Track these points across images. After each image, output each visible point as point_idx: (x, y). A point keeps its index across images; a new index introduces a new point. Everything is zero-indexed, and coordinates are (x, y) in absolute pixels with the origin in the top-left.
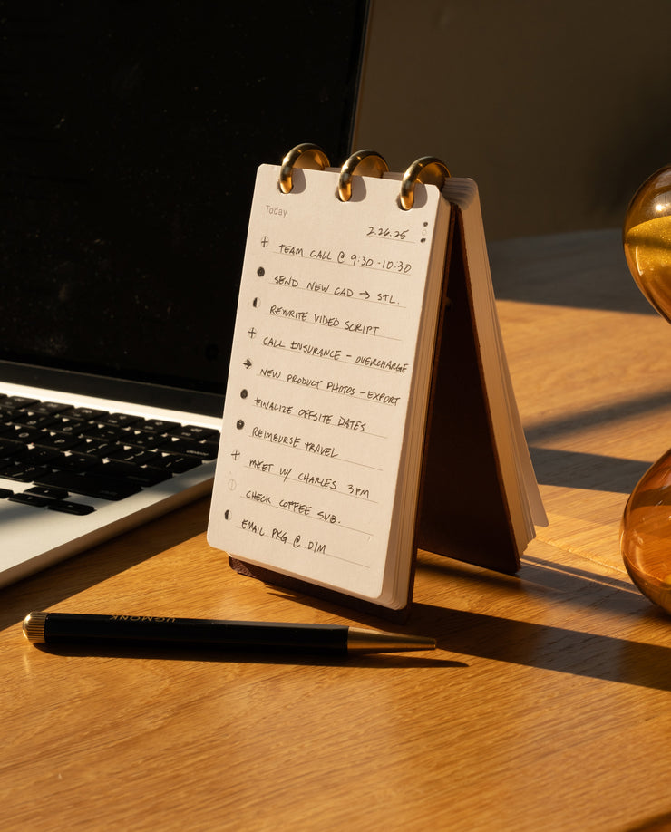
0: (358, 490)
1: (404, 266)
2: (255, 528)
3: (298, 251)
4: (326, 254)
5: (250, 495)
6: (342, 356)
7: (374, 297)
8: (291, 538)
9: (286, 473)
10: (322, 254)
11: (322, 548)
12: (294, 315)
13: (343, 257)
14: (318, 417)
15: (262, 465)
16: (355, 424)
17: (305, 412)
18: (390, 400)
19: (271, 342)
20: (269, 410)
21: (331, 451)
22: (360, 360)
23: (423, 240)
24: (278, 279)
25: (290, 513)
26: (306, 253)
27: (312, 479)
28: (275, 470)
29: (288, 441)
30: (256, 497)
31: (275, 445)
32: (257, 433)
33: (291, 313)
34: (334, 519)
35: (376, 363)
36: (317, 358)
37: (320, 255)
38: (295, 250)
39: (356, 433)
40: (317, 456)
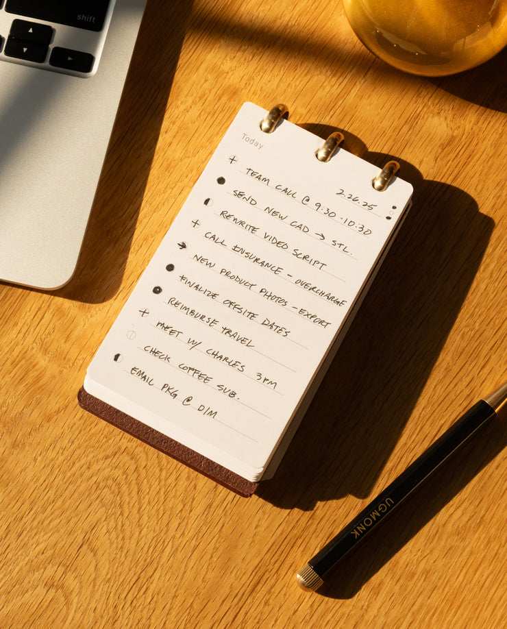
0: (265, 379)
1: (365, 229)
2: (145, 377)
3: (265, 180)
4: (292, 192)
5: (150, 349)
6: (283, 273)
7: (328, 240)
8: (182, 396)
9: (195, 344)
10: (288, 191)
11: (212, 414)
12: (245, 225)
13: (308, 200)
14: (243, 310)
15: (170, 329)
16: (278, 329)
17: (231, 303)
18: (321, 322)
19: (214, 237)
20: (193, 289)
21: (248, 342)
22: (298, 282)
23: (389, 218)
24: (238, 193)
25: (188, 377)
26: (273, 184)
27: (221, 357)
28: (184, 338)
29: (206, 319)
30: (155, 352)
31: (190, 318)
32: (173, 303)
33: (242, 223)
34: (233, 394)
35: (315, 290)
36: (257, 265)
37: (285, 190)
38: (262, 178)
39: (280, 336)
40: (233, 340)
